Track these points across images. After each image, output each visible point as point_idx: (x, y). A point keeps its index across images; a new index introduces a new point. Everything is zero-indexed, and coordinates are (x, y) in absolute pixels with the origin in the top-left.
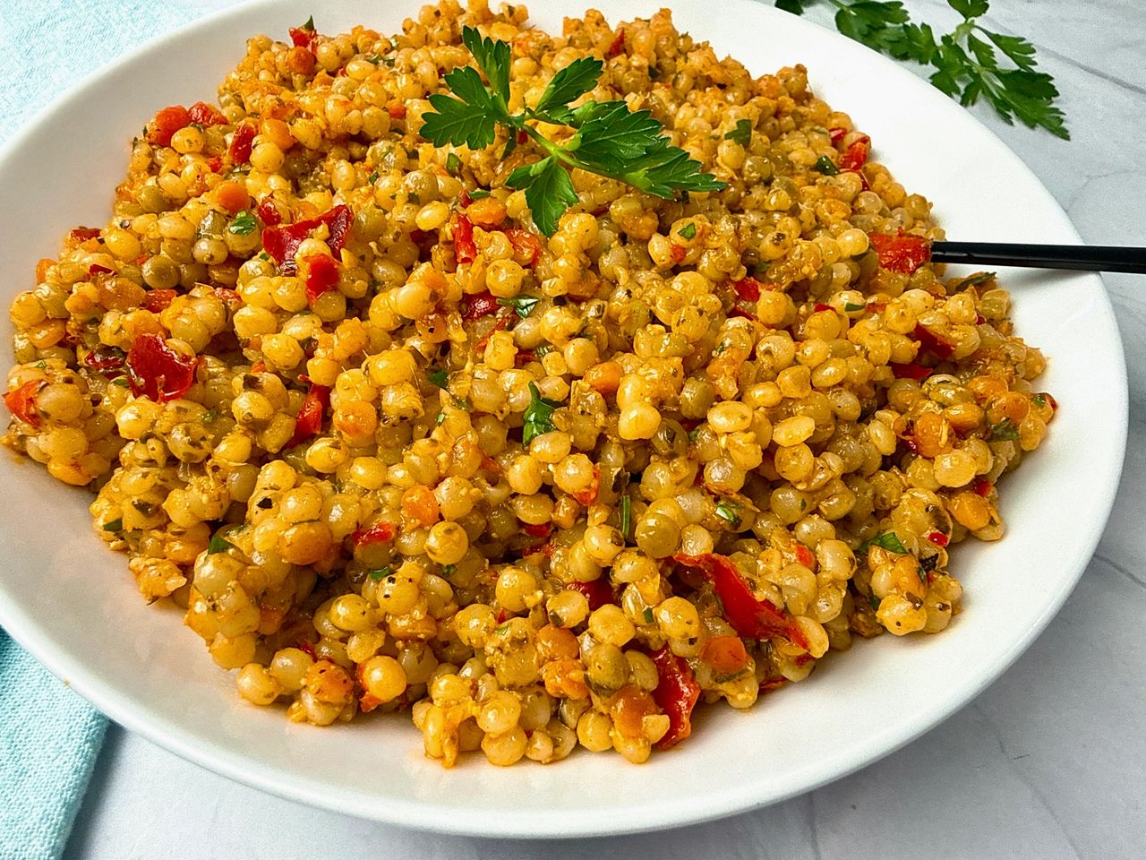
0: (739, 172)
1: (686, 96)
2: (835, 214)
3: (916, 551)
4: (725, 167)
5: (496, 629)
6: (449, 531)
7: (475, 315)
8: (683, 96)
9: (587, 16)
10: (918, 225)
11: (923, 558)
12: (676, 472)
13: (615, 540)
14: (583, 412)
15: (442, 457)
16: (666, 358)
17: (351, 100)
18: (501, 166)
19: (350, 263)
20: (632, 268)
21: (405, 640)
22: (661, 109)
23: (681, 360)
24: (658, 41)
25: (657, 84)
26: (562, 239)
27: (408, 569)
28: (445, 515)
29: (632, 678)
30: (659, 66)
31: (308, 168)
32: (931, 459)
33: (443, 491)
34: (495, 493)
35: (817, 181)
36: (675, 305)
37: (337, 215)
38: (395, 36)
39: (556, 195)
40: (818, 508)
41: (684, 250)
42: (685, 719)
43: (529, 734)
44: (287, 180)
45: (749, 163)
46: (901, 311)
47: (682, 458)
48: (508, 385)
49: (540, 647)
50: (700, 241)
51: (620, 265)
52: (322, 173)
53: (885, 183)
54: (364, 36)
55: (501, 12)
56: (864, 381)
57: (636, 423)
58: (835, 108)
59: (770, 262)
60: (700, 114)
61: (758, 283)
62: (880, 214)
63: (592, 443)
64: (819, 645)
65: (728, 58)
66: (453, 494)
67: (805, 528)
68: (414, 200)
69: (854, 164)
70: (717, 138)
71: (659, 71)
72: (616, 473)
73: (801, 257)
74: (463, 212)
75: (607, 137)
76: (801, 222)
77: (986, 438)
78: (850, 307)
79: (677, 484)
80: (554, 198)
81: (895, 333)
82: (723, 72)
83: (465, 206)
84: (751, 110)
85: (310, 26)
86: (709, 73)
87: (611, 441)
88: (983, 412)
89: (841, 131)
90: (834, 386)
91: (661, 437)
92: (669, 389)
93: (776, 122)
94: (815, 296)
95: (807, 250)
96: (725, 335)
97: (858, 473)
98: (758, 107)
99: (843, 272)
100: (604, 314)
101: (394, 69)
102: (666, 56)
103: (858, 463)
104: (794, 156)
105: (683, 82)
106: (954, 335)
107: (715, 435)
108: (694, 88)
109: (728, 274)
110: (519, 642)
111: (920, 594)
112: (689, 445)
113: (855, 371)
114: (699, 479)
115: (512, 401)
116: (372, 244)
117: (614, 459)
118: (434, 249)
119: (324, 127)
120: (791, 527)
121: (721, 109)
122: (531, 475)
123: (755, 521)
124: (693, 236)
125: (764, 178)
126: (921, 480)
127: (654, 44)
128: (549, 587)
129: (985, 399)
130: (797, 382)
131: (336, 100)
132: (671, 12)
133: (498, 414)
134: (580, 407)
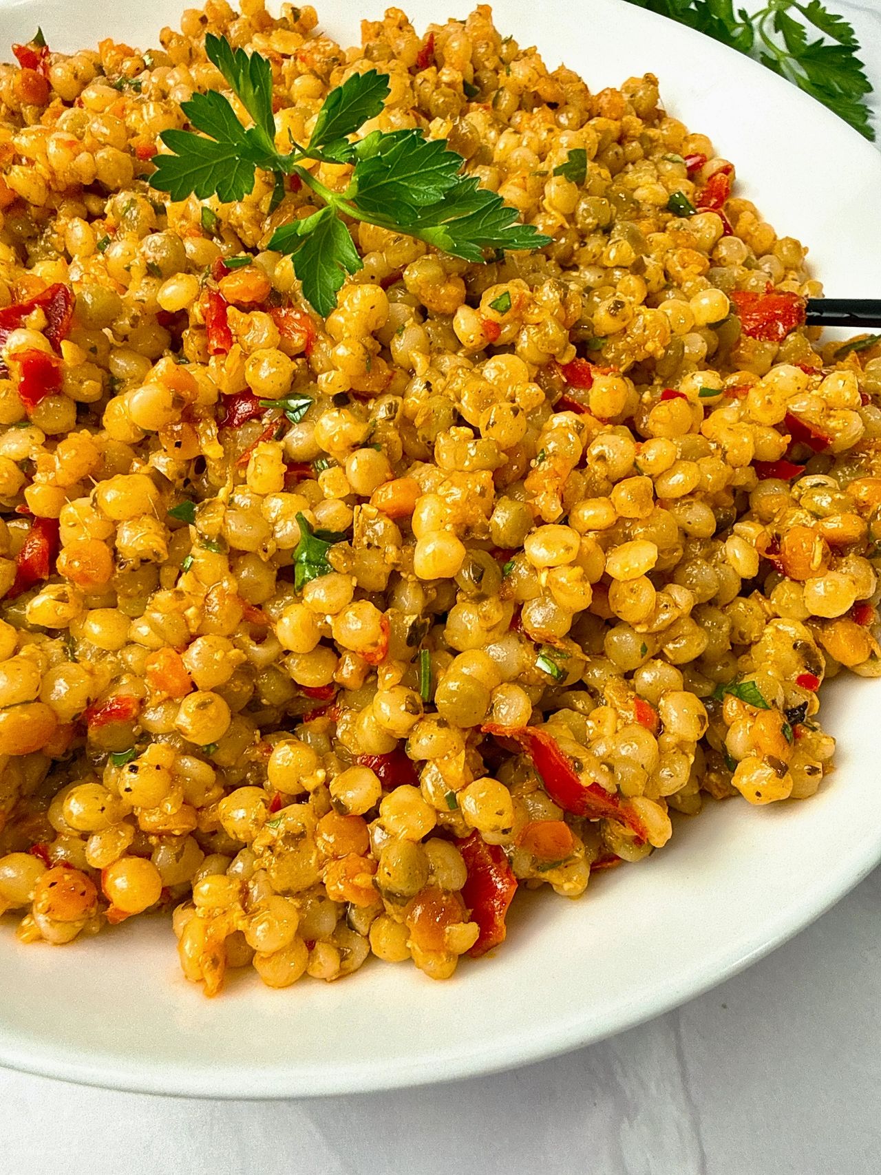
0: (571, 217)
1: (509, 119)
2: (689, 270)
3: (780, 702)
4: (553, 213)
5: (268, 821)
6: (203, 706)
7: (236, 422)
8: (506, 121)
9: (388, 17)
10: (790, 276)
11: (789, 707)
12: (485, 617)
13: (410, 707)
14: (369, 545)
15: (190, 612)
16: (472, 472)
17: (80, 138)
18: (268, 221)
19: (74, 360)
20: (432, 351)
21: (159, 835)
22: (473, 139)
23: (490, 474)
24: (475, 48)
25: (474, 104)
26: (342, 319)
27: (153, 754)
28: (199, 685)
29: (433, 879)
30: (477, 81)
31: (36, 230)
32: (800, 582)
33: (194, 657)
34: (260, 653)
35: (668, 224)
36: (485, 401)
37: (53, 297)
38: (149, 50)
39: (335, 260)
40: (662, 651)
41: (497, 327)
42: (499, 921)
43: (311, 945)
44: (9, 246)
45: (583, 206)
46: (767, 397)
47: (493, 600)
48: (273, 515)
49: (320, 843)
50: (517, 315)
51: (418, 350)
52: (55, 236)
53: (752, 224)
54: (113, 53)
55: (284, 15)
56: (721, 486)
57: (434, 558)
58: (692, 129)
59: (606, 337)
60: (525, 143)
61: (591, 366)
62: (744, 265)
63: (382, 583)
64: (661, 833)
65: (562, 67)
66: (206, 660)
67: (646, 677)
68: (155, 272)
69: (714, 201)
70: (544, 175)
71: (478, 88)
72: (410, 623)
73: (644, 331)
74: (215, 287)
75: (395, 179)
76: (647, 281)
77: (868, 553)
78: (704, 392)
79: (489, 631)
80: (332, 262)
81: (760, 425)
82: (554, 87)
83: (217, 279)
84: (588, 136)
85: (40, 40)
86: (536, 89)
87: (406, 580)
88: (866, 524)
89: (698, 159)
90: (684, 497)
91: (465, 575)
92: (476, 513)
93: (620, 150)
94: (662, 377)
95: (651, 322)
96: (549, 435)
97: (712, 603)
98: (597, 131)
99: (697, 346)
100: (398, 415)
101: (141, 95)
102: (485, 67)
103: (711, 593)
104: (639, 194)
105: (506, 100)
106: (832, 423)
107: (533, 569)
108: (519, 108)
109: (553, 356)
110: (296, 838)
111: (784, 757)
112: (503, 581)
113: (709, 476)
114: (516, 621)
115: (278, 535)
116: (107, 331)
117: (410, 604)
118: (186, 334)
119: (48, 176)
120: (629, 675)
121: (551, 135)
122: (303, 630)
123: (586, 670)
124: (507, 309)
125: (601, 225)
126: (788, 609)
127: (471, 52)
128: (334, 763)
129: (869, 506)
130: (636, 498)
131: (58, 140)
132: (491, 9)
133: (261, 553)
134: (365, 538)
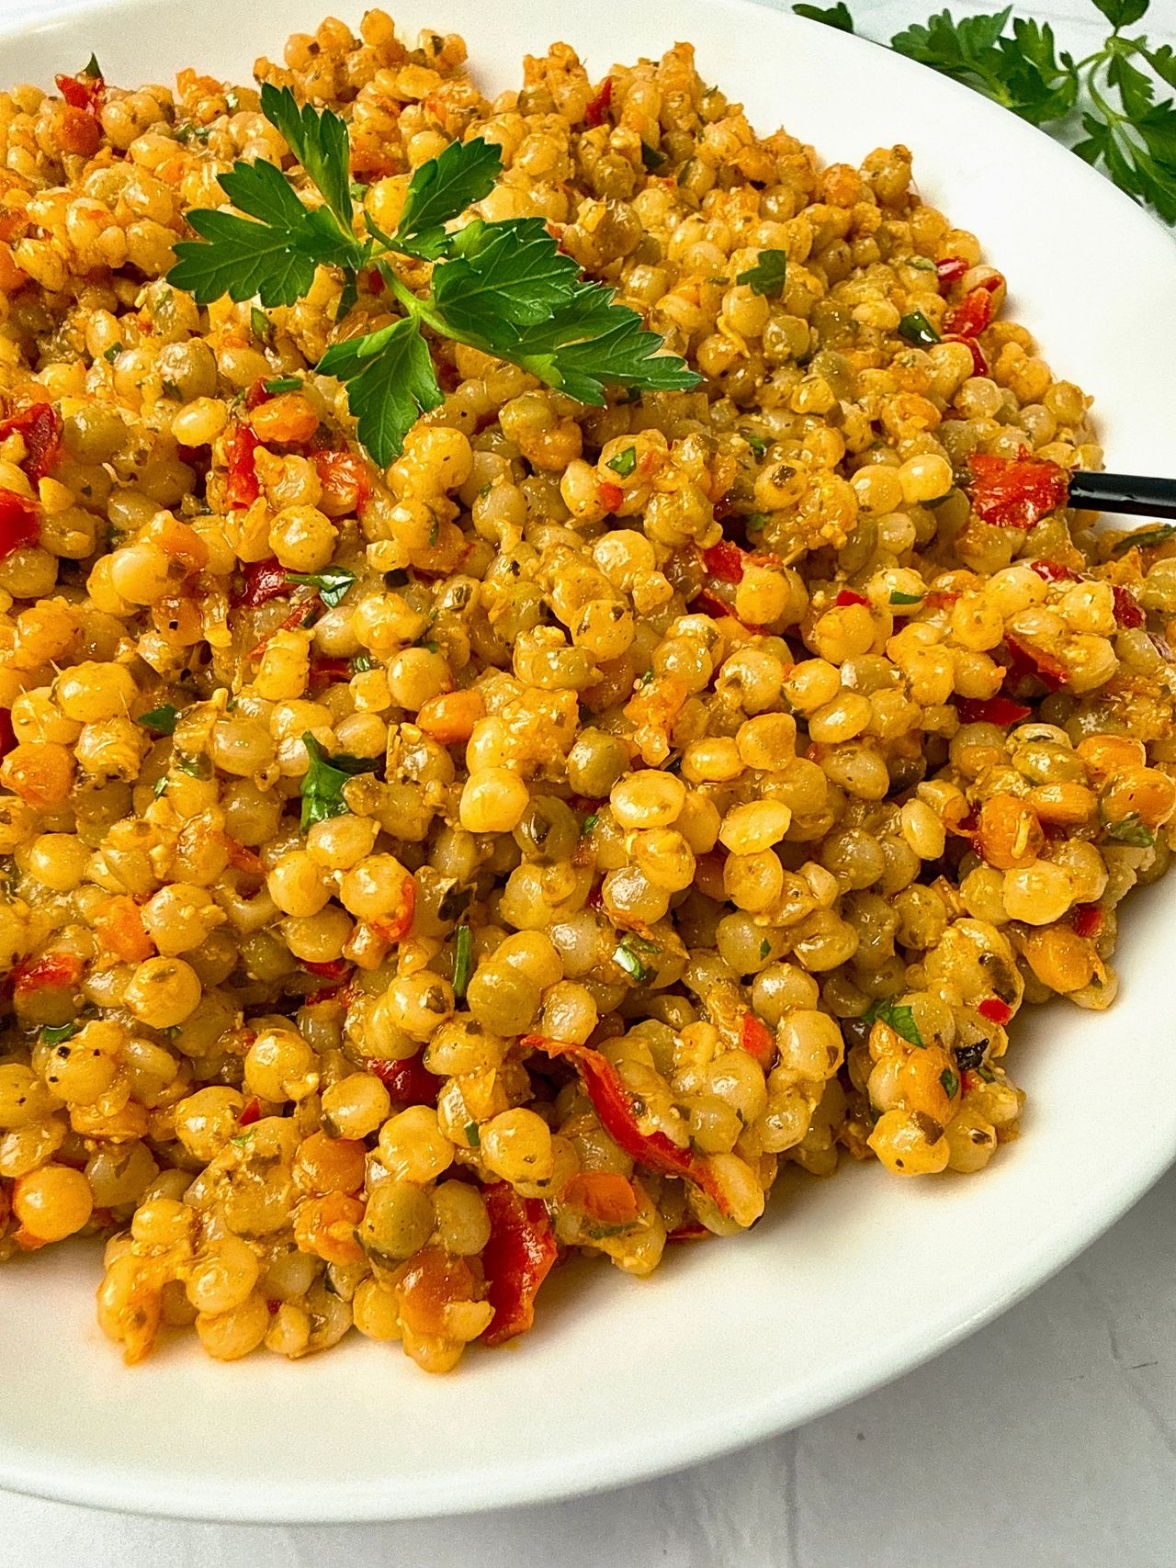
0: (756, 342)
1: (701, 201)
2: (910, 422)
3: (948, 1037)
4: (730, 335)
5: (234, 1136)
6: (161, 977)
7: (256, 599)
8: (695, 202)
9: (552, 54)
10: (1063, 436)
11: (962, 1045)
12: (548, 888)
13: (434, 1003)
14: (405, 779)
15: (157, 852)
16: (552, 691)
17: (112, 207)
18: (335, 331)
19: (53, 503)
20: (527, 525)
21: (98, 1140)
22: (631, 230)
23: (574, 696)
24: (664, 102)
25: (653, 178)
26: (405, 472)
27: (92, 1034)
28: (160, 949)
29: (437, 1238)
30: (664, 145)
31: (51, 322)
32: (1000, 871)
33: (156, 914)
34: (246, 912)
35: (897, 356)
36: (585, 594)
37: (35, 421)
38: (235, 88)
39: (408, 389)
40: (792, 952)
41: (619, 493)
42: (526, 1302)
43: (274, 1307)
44: (15, 341)
45: (773, 328)
46: (976, 614)
47: (562, 866)
48: (281, 730)
49: (296, 1174)
50: (645, 479)
51: (506, 518)
52: (74, 332)
53: (1017, 360)
54: (194, 87)
55: (421, 46)
56: (901, 731)
57: (483, 804)
58: (955, 224)
59: (770, 513)
60: (710, 236)
61: (742, 552)
62: (996, 417)
63: (418, 831)
64: (745, 1209)
65: (781, 132)
66: (170, 914)
67: (769, 985)
68: (173, 393)
69: (969, 325)
70: (724, 283)
71: (665, 156)
72: (446, 889)
73: (821, 509)
74: (245, 419)
75: (492, 288)
76: (846, 437)
77: (1100, 840)
78: (897, 598)
79: (555, 906)
80: (405, 393)
81: (966, 649)
82: (760, 161)
83: (249, 408)
84: (802, 229)
85: (93, 70)
86: (735, 161)
87: (451, 828)
88: (1095, 800)
89: (955, 266)
90: (846, 743)
91: (525, 829)
92: (549, 747)
93: (846, 249)
94: (847, 572)
95: (830, 498)
96: (669, 644)
97: (875, 889)
98: (814, 223)
99: (900, 531)
100: (470, 605)
101: (207, 151)
102: (678, 128)
103: (871, 877)
104: (861, 313)
105: (699, 174)
106: (1071, 654)
107: (619, 829)
108: (716, 186)
109: (691, 537)
110: (266, 1163)
111: (940, 1118)
112: (579, 842)
113: (883, 717)
114: (595, 895)
115: (283, 758)
116: (106, 465)
117: (455, 860)
118: (210, 475)
119: (66, 255)
120: (748, 980)
121: (749, 226)
122: (302, 888)
123: (686, 968)
124: (631, 470)
125: (796, 355)
126: (981, 906)
127: (658, 106)
128: (334, 1066)
129: (1104, 775)
130: (766, 740)
131: (80, 209)
132: (693, 49)
133: (258, 781)
134: (401, 769)
